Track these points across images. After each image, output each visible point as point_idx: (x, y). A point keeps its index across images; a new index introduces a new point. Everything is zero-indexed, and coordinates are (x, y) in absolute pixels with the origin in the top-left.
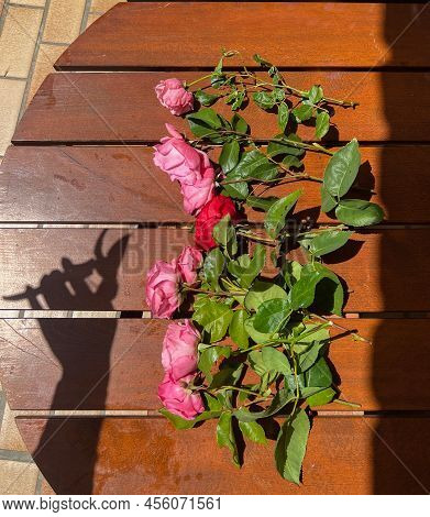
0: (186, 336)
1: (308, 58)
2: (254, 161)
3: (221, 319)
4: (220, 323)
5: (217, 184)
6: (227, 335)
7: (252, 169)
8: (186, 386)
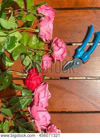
4: (34, 42)
5: (33, 94)
8: (44, 16)
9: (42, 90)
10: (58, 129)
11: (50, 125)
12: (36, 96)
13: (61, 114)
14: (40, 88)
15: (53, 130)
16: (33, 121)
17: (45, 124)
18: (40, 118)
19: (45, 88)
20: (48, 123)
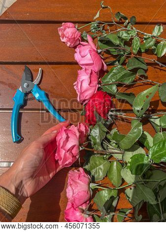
0: (82, 178)
1: (146, 18)
2: (119, 73)
3: (101, 166)
4: (101, 169)
5: (100, 86)
6: (106, 176)
7: (118, 78)
8: (83, 211)
9: (86, 91)
10: (64, 42)
11: (75, 47)
12: (95, 83)
13: (59, 60)
14: (88, 94)
15: (72, 40)
16: (99, 51)
17: (83, 48)
18: (89, 54)
19: (81, 93)
20: (77, 50)
